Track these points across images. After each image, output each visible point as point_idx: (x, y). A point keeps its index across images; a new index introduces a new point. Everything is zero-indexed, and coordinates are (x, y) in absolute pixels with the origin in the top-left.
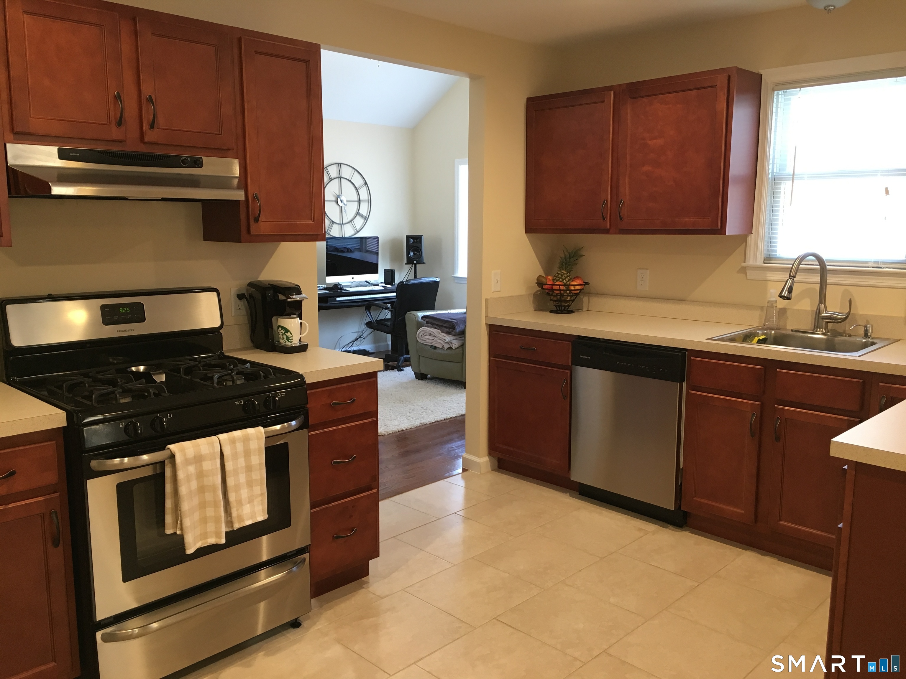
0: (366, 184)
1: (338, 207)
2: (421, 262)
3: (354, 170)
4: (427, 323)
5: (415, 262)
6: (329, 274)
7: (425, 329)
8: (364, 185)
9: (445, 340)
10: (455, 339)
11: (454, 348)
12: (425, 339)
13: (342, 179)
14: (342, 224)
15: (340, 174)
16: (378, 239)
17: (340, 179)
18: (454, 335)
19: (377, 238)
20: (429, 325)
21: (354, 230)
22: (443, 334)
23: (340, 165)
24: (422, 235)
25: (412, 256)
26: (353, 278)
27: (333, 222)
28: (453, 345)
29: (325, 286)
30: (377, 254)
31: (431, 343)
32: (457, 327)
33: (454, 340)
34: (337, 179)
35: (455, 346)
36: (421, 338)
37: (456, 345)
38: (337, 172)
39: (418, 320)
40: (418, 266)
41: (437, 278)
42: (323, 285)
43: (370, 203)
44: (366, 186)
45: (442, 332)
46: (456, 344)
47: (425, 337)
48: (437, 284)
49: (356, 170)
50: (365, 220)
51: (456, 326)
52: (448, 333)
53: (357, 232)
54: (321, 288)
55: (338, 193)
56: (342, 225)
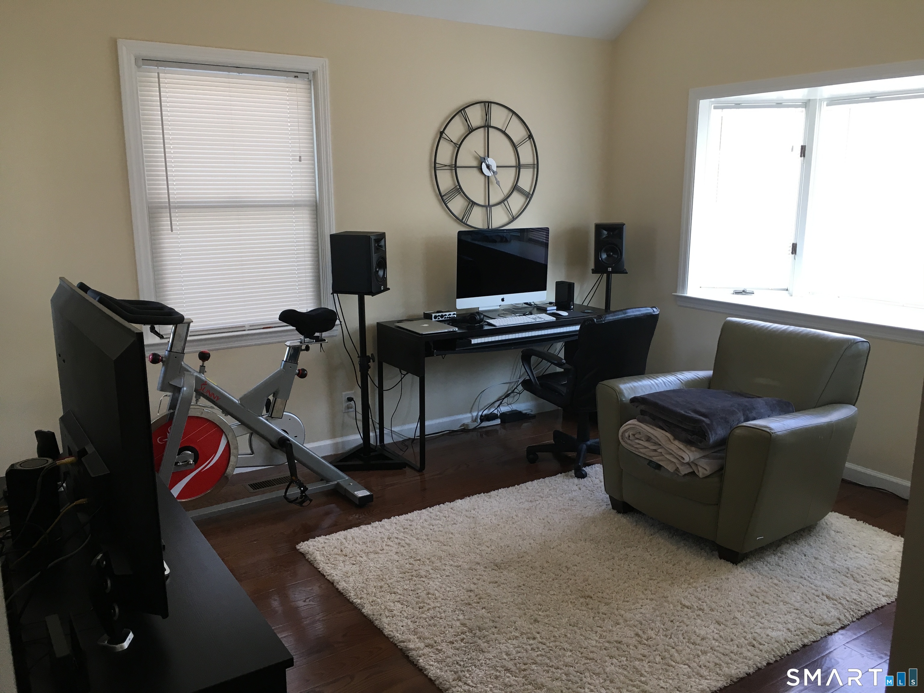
0: (530, 136)
1: (482, 178)
2: (619, 270)
3: (511, 114)
4: (643, 412)
5: (610, 269)
6: (462, 294)
7: (638, 427)
8: (528, 139)
9: (684, 459)
10: (704, 457)
11: (701, 475)
12: (638, 446)
13: (490, 129)
14: (488, 206)
15: (486, 120)
16: (549, 231)
17: (487, 128)
18: (702, 449)
19: (546, 230)
20: (647, 418)
21: (508, 217)
22: (676, 443)
23: (487, 104)
24: (624, 224)
25: (606, 259)
26: (503, 300)
27: (474, 204)
28: (700, 469)
29: (454, 314)
30: (546, 245)
31: (650, 457)
32: (712, 435)
33: (701, 458)
34: (482, 129)
35: (705, 472)
36: (629, 442)
37: (706, 470)
38: (482, 116)
39: (621, 400)
40: (615, 277)
41: (654, 309)
42: (452, 313)
43: (536, 169)
44: (531, 141)
45: (676, 438)
46: (708, 468)
47: (637, 441)
48: (652, 319)
49: (514, 113)
50: (527, 199)
51: (709, 433)
52: (689, 443)
53: (514, 219)
54: (448, 318)
55: (482, 154)
56: (488, 208)
